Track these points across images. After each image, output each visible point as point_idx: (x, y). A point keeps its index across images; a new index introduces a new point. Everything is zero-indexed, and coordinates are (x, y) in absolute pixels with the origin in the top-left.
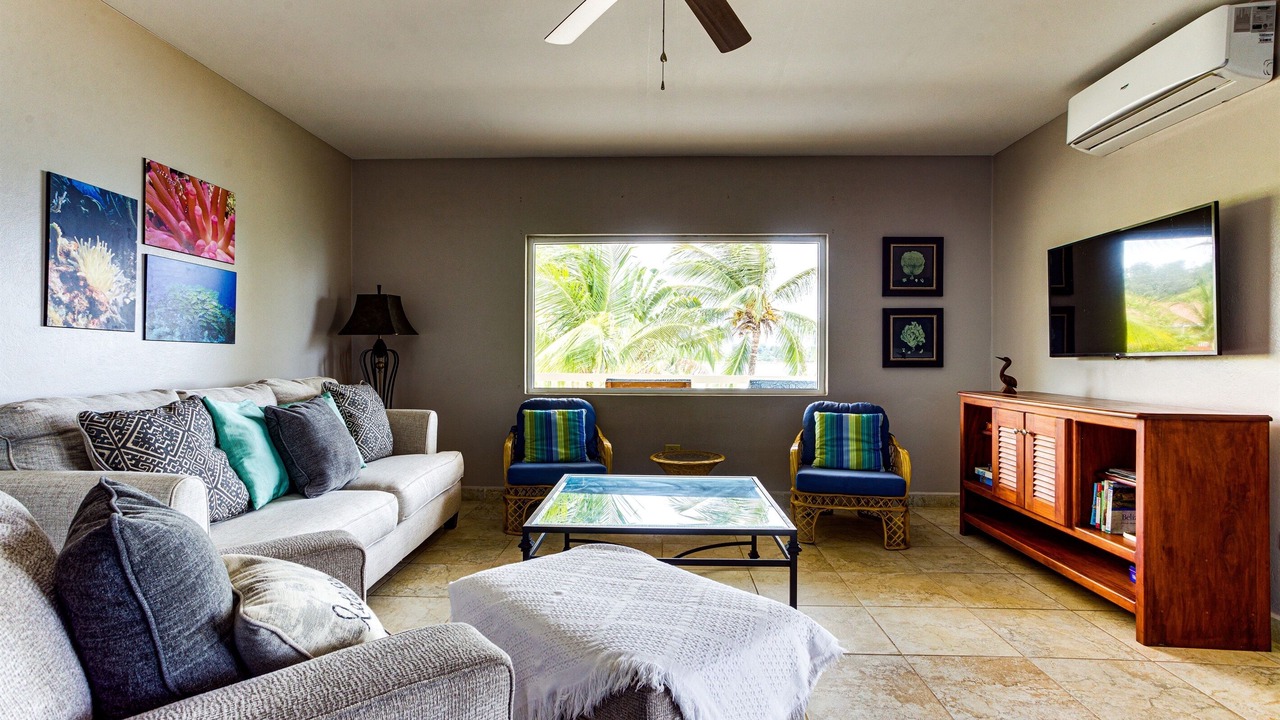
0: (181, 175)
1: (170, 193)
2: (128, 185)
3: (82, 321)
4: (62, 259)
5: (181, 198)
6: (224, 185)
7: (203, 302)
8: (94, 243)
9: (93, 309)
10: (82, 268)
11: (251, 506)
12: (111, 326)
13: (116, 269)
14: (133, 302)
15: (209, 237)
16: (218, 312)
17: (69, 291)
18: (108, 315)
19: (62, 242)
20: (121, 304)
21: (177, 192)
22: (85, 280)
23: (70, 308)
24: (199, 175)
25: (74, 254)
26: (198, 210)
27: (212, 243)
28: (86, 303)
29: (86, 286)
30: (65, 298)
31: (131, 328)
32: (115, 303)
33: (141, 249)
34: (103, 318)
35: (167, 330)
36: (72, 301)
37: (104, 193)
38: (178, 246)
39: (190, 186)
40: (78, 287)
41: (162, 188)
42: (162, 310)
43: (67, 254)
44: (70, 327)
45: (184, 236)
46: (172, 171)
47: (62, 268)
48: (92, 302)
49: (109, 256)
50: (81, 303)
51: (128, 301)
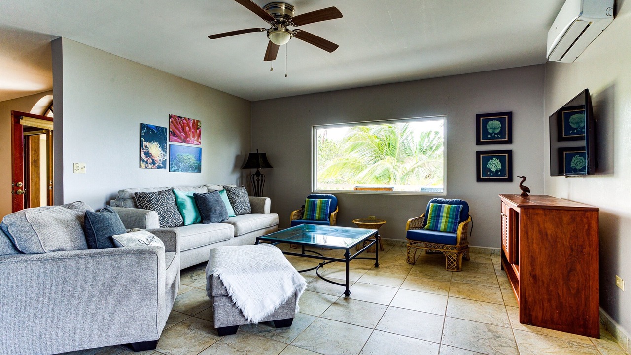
0: (181, 118)
1: (178, 124)
2: (164, 123)
3: (150, 166)
4: (145, 148)
5: (181, 125)
6: (197, 119)
7: (189, 159)
8: (154, 143)
9: (154, 163)
10: (150, 150)
11: (183, 224)
12: (159, 167)
13: (160, 150)
14: (166, 160)
15: (191, 136)
16: (195, 162)
17: (147, 157)
18: (158, 164)
19: (145, 143)
20: (162, 161)
21: (180, 124)
22: (151, 154)
23: (147, 162)
24: (188, 117)
25: (148, 146)
26: (187, 128)
27: (192, 139)
28: (151, 161)
29: (151, 155)
30: (146, 160)
31: (165, 168)
32: (160, 160)
33: (168, 143)
34: (156, 165)
35: (177, 168)
36: (147, 160)
37: (157, 127)
38: (180, 141)
39: (184, 121)
40: (149, 156)
41: (175, 123)
42: (175, 162)
43: (146, 147)
44: (147, 168)
45: (183, 138)
46: (179, 117)
47: (145, 151)
48: (153, 160)
49: (158, 146)
50: (150, 161)
51: (164, 160)
